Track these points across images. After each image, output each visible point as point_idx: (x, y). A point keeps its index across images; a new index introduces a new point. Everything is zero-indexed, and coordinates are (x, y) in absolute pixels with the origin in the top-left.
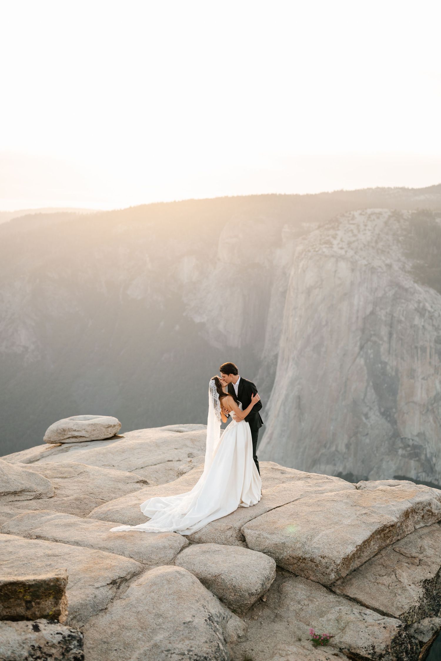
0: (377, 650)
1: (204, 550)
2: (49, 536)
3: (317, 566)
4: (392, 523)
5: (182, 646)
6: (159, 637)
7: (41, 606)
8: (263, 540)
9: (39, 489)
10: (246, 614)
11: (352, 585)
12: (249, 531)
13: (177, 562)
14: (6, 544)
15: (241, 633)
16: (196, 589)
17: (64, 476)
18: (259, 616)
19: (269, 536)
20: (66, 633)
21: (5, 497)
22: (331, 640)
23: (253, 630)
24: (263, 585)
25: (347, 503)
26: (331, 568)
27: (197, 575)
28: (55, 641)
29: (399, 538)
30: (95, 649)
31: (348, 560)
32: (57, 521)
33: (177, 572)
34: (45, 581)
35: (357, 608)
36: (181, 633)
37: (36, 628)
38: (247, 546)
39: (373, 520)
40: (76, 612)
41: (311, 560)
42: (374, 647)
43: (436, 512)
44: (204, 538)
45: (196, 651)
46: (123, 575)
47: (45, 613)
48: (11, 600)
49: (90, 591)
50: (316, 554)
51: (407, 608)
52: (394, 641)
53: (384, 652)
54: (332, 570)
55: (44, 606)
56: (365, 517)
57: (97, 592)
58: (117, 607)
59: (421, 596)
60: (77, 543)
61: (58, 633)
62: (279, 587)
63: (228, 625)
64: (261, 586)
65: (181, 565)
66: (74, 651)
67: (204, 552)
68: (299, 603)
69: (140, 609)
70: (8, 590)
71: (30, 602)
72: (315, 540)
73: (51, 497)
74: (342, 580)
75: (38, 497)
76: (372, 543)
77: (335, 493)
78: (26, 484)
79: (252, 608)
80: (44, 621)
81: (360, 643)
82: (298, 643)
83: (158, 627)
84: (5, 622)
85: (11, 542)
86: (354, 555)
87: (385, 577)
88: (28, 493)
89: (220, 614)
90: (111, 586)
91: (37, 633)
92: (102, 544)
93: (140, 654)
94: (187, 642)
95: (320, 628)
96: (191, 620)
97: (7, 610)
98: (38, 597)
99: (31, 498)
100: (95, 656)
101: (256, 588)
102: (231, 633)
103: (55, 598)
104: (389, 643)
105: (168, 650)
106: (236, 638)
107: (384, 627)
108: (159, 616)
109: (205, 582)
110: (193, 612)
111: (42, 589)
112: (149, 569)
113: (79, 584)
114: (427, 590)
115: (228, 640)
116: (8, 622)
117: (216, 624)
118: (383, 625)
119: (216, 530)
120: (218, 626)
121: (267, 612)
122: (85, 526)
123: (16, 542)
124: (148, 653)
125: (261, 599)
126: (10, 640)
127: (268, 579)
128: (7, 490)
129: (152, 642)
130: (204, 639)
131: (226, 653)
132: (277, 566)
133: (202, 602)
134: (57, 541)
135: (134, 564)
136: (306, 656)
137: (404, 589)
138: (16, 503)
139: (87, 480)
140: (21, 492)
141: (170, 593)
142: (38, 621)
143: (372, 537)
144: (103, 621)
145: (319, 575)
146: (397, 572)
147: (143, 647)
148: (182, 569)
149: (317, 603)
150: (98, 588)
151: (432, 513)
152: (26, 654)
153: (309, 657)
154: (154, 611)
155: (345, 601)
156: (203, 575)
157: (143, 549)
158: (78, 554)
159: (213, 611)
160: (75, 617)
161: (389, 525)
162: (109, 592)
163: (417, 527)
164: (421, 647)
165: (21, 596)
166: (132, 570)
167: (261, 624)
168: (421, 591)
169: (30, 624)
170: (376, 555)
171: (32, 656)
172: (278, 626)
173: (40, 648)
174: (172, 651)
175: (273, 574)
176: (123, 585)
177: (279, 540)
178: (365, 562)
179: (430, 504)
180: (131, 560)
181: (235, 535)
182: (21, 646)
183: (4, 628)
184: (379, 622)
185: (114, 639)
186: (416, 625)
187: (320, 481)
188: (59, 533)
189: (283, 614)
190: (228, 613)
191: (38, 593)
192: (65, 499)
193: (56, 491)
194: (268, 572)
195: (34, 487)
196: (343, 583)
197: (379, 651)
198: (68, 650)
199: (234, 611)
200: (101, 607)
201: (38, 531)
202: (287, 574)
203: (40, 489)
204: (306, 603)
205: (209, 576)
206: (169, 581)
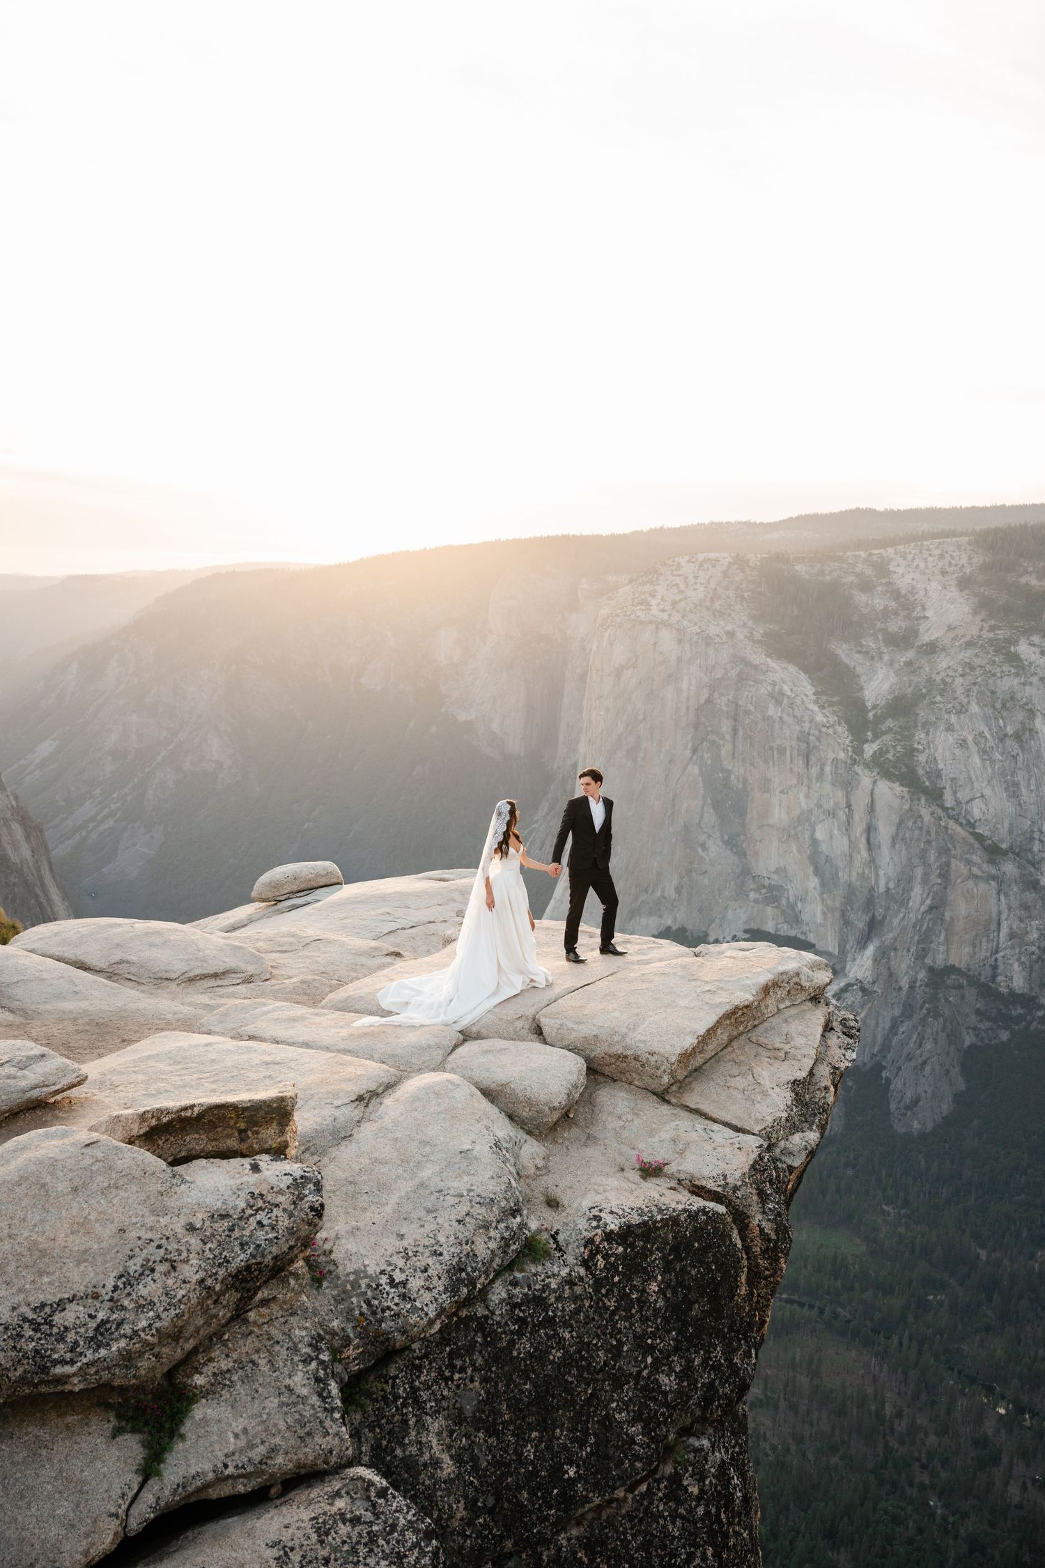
0: (729, 1180)
1: (485, 1049)
2: (267, 1035)
3: (643, 1066)
4: (746, 1003)
5: (459, 1185)
6: (427, 1172)
7: (260, 1136)
8: (567, 1032)
9: (249, 969)
10: (546, 1136)
11: (693, 1090)
12: (548, 1020)
13: (448, 1066)
14: (206, 1048)
15: (540, 1163)
16: (476, 1104)
17: (284, 949)
18: (563, 1138)
19: (575, 1026)
20: (298, 1173)
21: (202, 982)
22: (666, 1168)
23: (557, 1159)
24: (568, 1095)
25: (683, 977)
26: (663, 1068)
27: (477, 1085)
28: (283, 1186)
29: (756, 1023)
30: (338, 1193)
31: (686, 1056)
32: (276, 1015)
33: (449, 1081)
34: (265, 1102)
35: (700, 1123)
36: (457, 1166)
37: (255, 1168)
38: (545, 1042)
39: (720, 1000)
40: (309, 1142)
41: (635, 1059)
42: (725, 1177)
43: (807, 984)
44: (484, 1032)
45: (479, 1191)
46: (372, 1087)
47: (267, 1146)
48: (219, 1129)
49: (328, 1111)
50: (642, 1050)
51: (769, 1120)
52: (753, 1167)
53: (740, 1183)
54: (665, 1071)
55: (264, 1136)
56: (708, 996)
57: (338, 1113)
58: (366, 1132)
59: (789, 1103)
60: (306, 1045)
61: (285, 1174)
62: (591, 1096)
63: (522, 1152)
64: (566, 1097)
65: (453, 1071)
66: (310, 1198)
67: (485, 1052)
68: (619, 1118)
69: (399, 1135)
70: (214, 1115)
71: (245, 1131)
72: (640, 1030)
73: (266, 980)
74: (678, 1084)
75: (248, 980)
76: (719, 1031)
77: (666, 963)
78: (231, 962)
79: (554, 1127)
80: (266, 1157)
81: (706, 1172)
82: (620, 1175)
83: (425, 1159)
84: (212, 1160)
85: (216, 1046)
86: (694, 1048)
87: (738, 1078)
88: (233, 975)
89: (511, 1138)
90: (357, 1103)
91: (257, 1175)
92: (342, 1046)
93: (401, 1197)
94: (466, 1178)
95: (650, 1152)
96: (470, 1147)
97: (214, 1144)
98: (256, 1124)
99: (238, 981)
100: (338, 1203)
101: (559, 1100)
102: (526, 1163)
103: (279, 1124)
104: (746, 1170)
105: (440, 1191)
106: (532, 1170)
107: (739, 1148)
108: (425, 1143)
109: (487, 1093)
110: (473, 1137)
111: (262, 1113)
112: (408, 1078)
113: (312, 1103)
114: (797, 1094)
115: (522, 1173)
116: (215, 1160)
117: (504, 1152)
118: (737, 1146)
119: (501, 1019)
120: (507, 1155)
121: (575, 1132)
122: (317, 1019)
123: (221, 1046)
124: (412, 1195)
125: (566, 1115)
126: (219, 1185)
127: (575, 1086)
128: (206, 972)
129: (417, 1180)
130: (489, 1174)
131: (520, 1192)
132: (588, 1068)
133: (485, 1122)
134: (277, 1043)
135: (388, 1071)
136: (631, 1192)
137: (764, 1094)
138: (218, 989)
139: (317, 954)
140: (224, 973)
141: (440, 1110)
142: (257, 1157)
143: (719, 1023)
144: (346, 1152)
145: (647, 1079)
146: (755, 1071)
147: (405, 1187)
148: (456, 1076)
149: (645, 1118)
150: (338, 1107)
151: (802, 987)
152: (243, 1205)
153: (636, 1193)
154: (418, 1137)
155: (683, 1114)
156: (485, 1084)
157: (399, 1050)
158: (308, 1060)
159: (500, 1134)
160: (307, 1149)
161: (742, 1005)
162: (355, 1112)
163: (782, 1006)
164: (791, 1174)
165: (232, 1123)
166: (386, 1080)
167: (568, 1149)
168: (789, 1096)
169: (247, 1162)
170: (725, 1047)
171: (251, 1207)
172: (592, 1152)
173: (262, 1195)
174: (446, 1193)
175: (583, 1080)
176: (373, 1101)
177: (589, 1032)
178: (710, 1058)
179: (798, 974)
180: (384, 1066)
181: (527, 1026)
182: (235, 1193)
183: (210, 1170)
184: (731, 1141)
185: (364, 1177)
186: (782, 1143)
187: (645, 947)
188: (281, 1032)
189: (597, 1134)
190: (521, 1135)
191: (255, 1119)
192: (287, 981)
193: (273, 971)
194: (575, 1077)
195: (242, 965)
196: (680, 1088)
197: (733, 1182)
198: (301, 1198)
199: (529, 1133)
200: (343, 1134)
201: (250, 1029)
202: (601, 1079)
203: (251, 969)
204: (630, 1117)
205: (493, 1086)
206: (437, 1094)
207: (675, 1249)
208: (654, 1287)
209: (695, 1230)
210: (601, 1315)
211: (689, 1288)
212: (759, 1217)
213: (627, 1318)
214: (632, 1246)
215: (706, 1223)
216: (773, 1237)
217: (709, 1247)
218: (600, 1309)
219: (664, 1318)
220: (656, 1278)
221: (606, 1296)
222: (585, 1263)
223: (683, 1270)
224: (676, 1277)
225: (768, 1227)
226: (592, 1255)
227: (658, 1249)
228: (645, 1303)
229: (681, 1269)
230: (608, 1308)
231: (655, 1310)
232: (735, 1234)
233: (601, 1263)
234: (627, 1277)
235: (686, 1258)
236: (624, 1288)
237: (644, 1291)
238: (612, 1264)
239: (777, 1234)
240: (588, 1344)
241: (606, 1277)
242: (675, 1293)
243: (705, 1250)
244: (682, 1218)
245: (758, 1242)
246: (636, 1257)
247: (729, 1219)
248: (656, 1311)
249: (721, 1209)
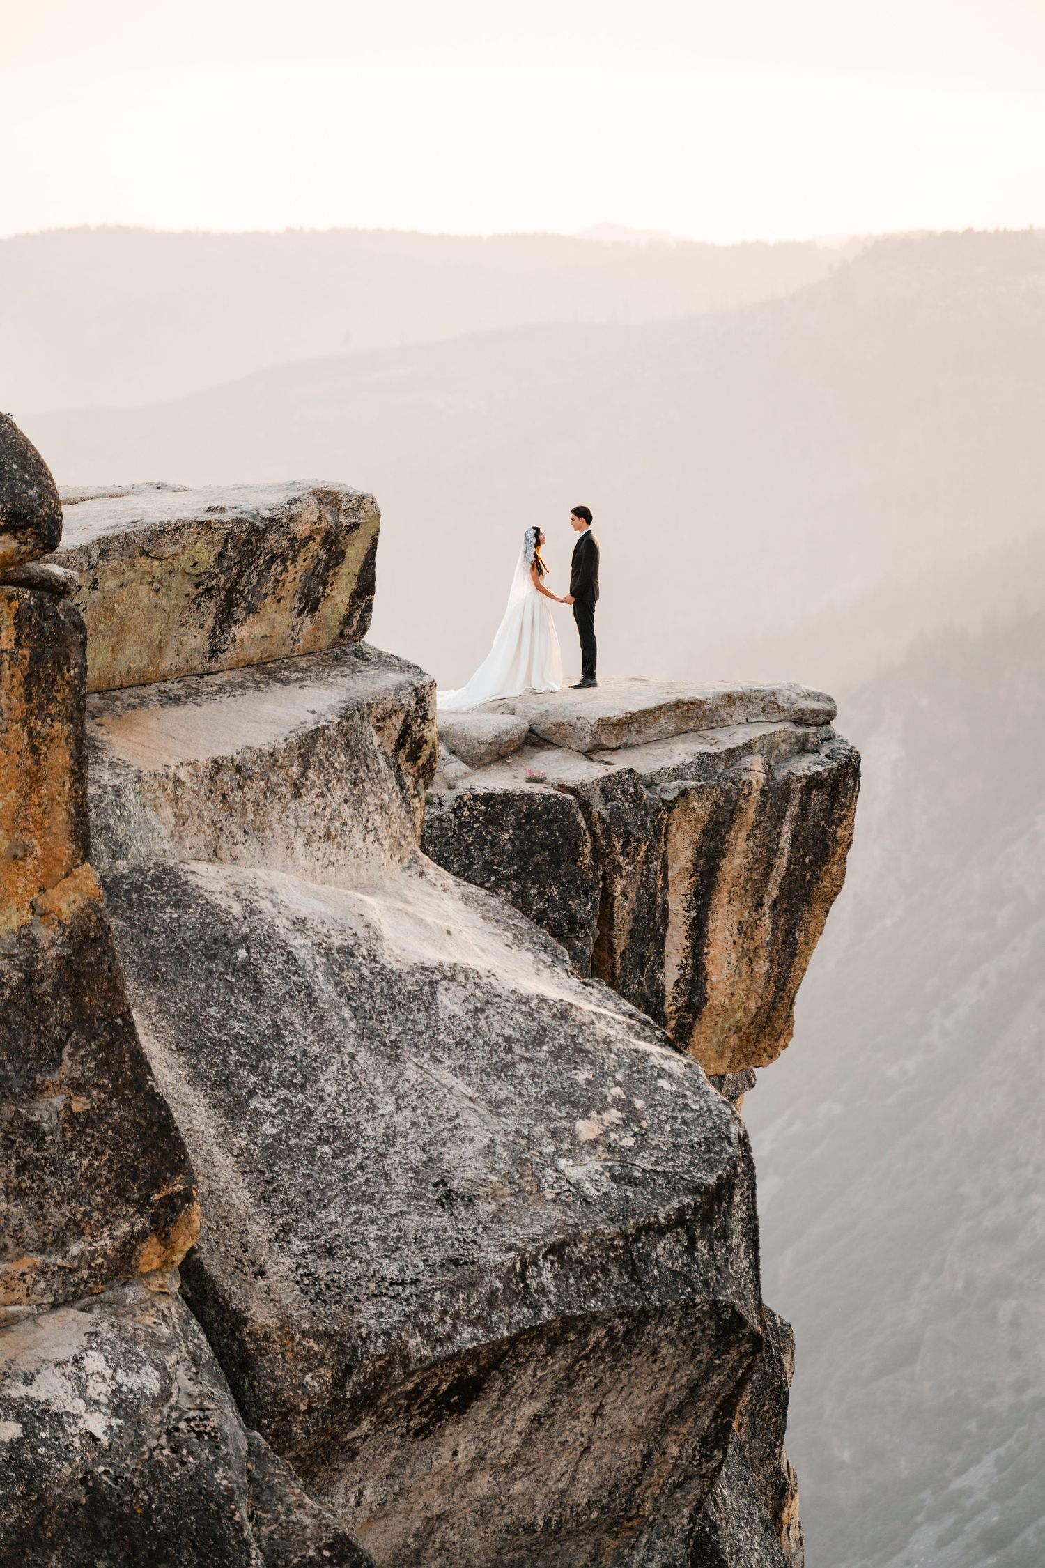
4: (692, 700)
8: (529, 711)
10: (479, 767)
11: (617, 754)
12: (526, 707)
18: (492, 769)
22: (547, 778)
26: (586, 730)
29: (714, 725)
31: (609, 724)
39: (671, 697)
41: (568, 724)
42: (583, 781)
43: (786, 706)
51: (658, 767)
53: (589, 784)
54: (587, 733)
59: (687, 763)
64: (493, 736)
74: (608, 750)
79: (483, 758)
81: (571, 778)
86: (621, 721)
87: (659, 750)
95: (545, 773)
101: (487, 737)
104: (599, 779)
114: (703, 762)
125: (504, 759)
136: (511, 785)
145: (578, 741)
146: (677, 747)
151: (779, 706)
163: (751, 719)
168: (691, 759)
170: (671, 737)
178: (651, 741)
179: (774, 694)
186: (663, 784)
190: (453, 758)
194: (508, 727)
197: (586, 783)
199: (463, 760)
202: (551, 747)
204: (551, 760)
207: (528, 816)
208: (506, 836)
209: (546, 807)
210: (460, 844)
211: (534, 843)
212: (600, 807)
213: (480, 850)
214: (493, 807)
215: (556, 804)
216: (608, 821)
217: (556, 820)
218: (460, 840)
219: (509, 856)
220: (507, 831)
221: (466, 833)
222: (454, 811)
223: (532, 831)
224: (525, 834)
225: (605, 814)
226: (460, 806)
227: (513, 813)
228: (496, 844)
229: (530, 830)
230: (466, 841)
231: (503, 849)
232: (580, 817)
233: (466, 813)
234: (485, 825)
235: (535, 823)
236: (481, 832)
237: (497, 837)
238: (475, 816)
239: (611, 819)
240: (447, 858)
241: (469, 822)
242: (522, 842)
243: (551, 821)
244: (536, 797)
245: (599, 825)
246: (494, 814)
247: (576, 805)
248: (504, 851)
249: (571, 797)
